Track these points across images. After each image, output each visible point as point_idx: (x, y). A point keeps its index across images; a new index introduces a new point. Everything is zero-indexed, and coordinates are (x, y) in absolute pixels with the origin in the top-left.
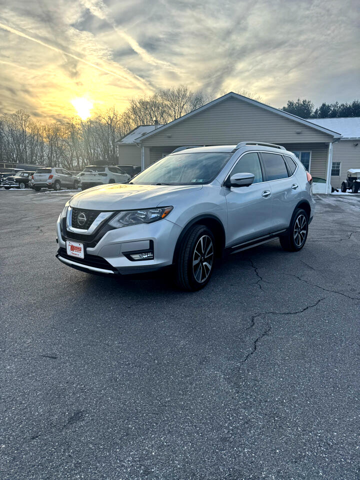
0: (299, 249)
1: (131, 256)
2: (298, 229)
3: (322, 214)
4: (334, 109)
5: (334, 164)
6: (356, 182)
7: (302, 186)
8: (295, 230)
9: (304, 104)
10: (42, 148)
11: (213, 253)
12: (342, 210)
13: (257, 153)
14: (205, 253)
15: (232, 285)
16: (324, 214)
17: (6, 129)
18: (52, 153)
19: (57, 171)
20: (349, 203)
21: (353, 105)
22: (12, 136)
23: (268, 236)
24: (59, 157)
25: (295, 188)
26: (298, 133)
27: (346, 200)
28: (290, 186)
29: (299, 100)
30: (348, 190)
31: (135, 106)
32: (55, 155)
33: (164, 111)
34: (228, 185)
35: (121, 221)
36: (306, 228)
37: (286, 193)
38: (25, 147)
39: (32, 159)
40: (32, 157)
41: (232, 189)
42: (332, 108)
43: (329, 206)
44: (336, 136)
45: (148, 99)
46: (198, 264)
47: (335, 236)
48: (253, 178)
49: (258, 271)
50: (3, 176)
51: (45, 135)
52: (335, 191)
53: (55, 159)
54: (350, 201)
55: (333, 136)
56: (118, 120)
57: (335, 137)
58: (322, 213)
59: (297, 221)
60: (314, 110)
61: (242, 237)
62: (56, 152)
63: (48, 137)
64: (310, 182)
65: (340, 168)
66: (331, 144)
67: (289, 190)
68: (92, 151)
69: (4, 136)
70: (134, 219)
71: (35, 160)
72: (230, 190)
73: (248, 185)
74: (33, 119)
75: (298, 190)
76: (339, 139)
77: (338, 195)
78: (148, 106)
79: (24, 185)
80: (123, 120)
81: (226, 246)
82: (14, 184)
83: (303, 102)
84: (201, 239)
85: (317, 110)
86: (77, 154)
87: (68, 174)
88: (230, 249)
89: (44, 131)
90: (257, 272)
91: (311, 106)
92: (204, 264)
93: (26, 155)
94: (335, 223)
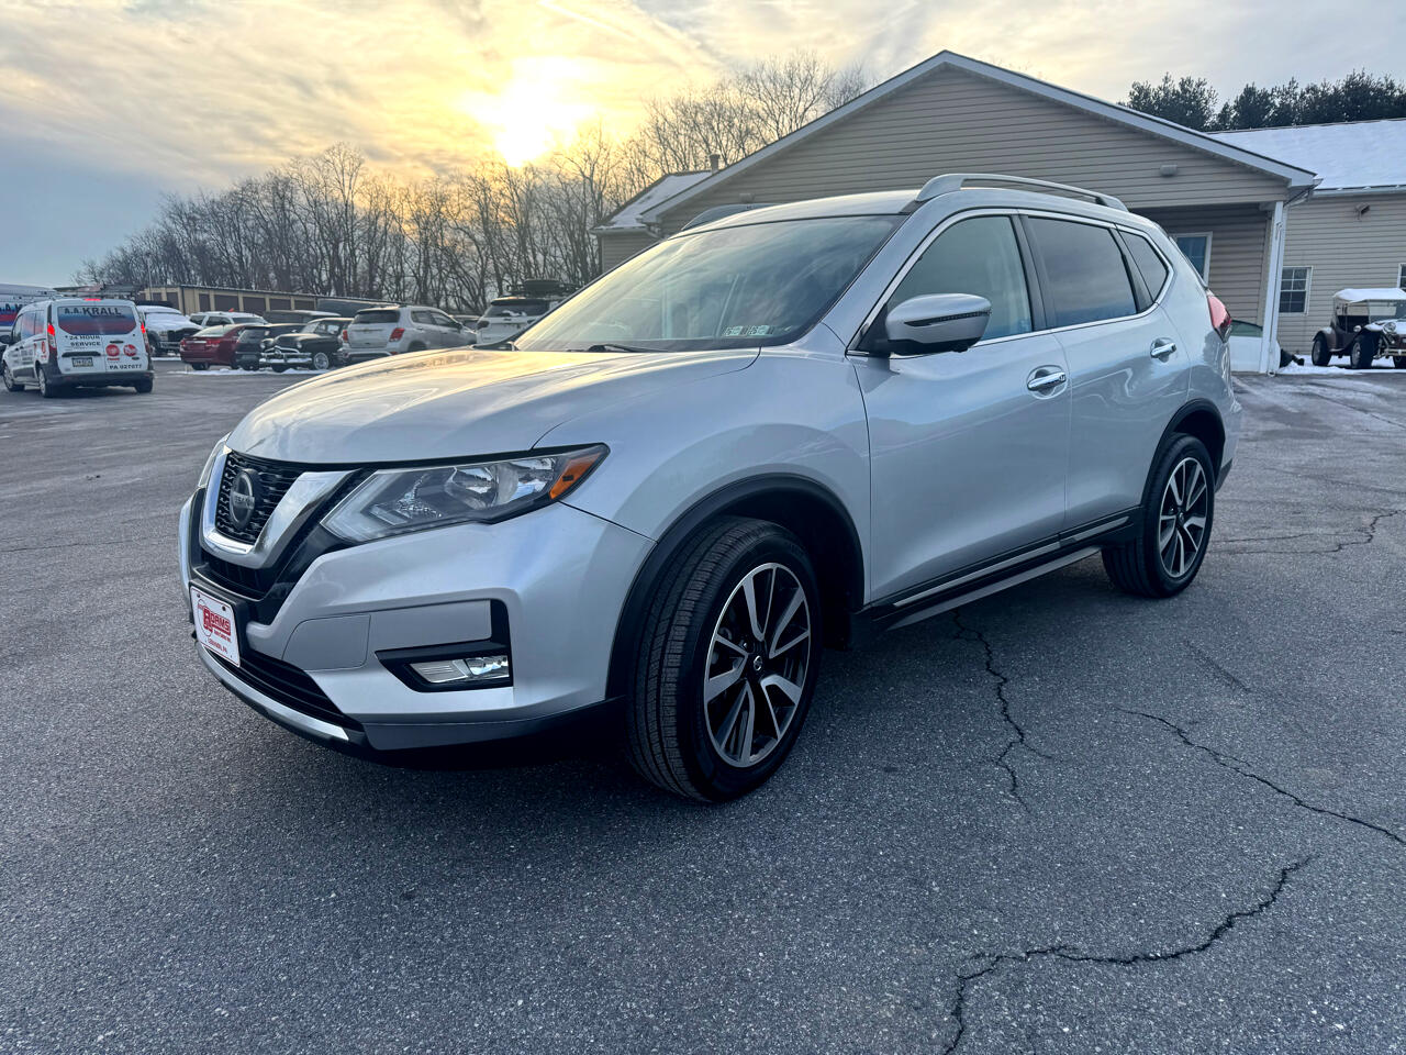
0: (1178, 590)
1: (413, 666)
2: (1175, 512)
3: (1254, 444)
4: (1282, 104)
5: (1286, 273)
6: (1364, 331)
7: (1191, 350)
8: (1162, 518)
9: (1185, 91)
10: (398, 250)
11: (808, 633)
12: (1326, 427)
13: (1009, 216)
14: (769, 637)
15: (888, 770)
16: (1264, 445)
17: (301, 199)
18: (427, 266)
19: (416, 316)
20: (1346, 402)
21: (1347, 86)
22: (318, 217)
23: (1055, 546)
24: (447, 276)
25: (1163, 356)
26: (1168, 175)
27: (1335, 394)
28: (1143, 347)
29: (1166, 80)
30: (1334, 360)
31: (661, 120)
32: (435, 271)
33: (748, 132)
34: (877, 345)
35: (376, 511)
36: (1204, 507)
37: (1129, 372)
38: (353, 252)
39: (371, 284)
40: (372, 279)
41: (897, 362)
42: (1277, 102)
43: (1276, 412)
44: (1298, 181)
45: (698, 98)
46: (735, 689)
47: (1313, 530)
48: (985, 313)
49: (1013, 691)
50: (267, 333)
51: (408, 216)
52: (1292, 363)
53: (436, 283)
54: (1350, 396)
55: (1288, 181)
56: (612, 163)
57: (1294, 184)
58: (1255, 440)
59: (1172, 481)
60: (1218, 110)
61: (943, 558)
62: (438, 262)
63: (417, 219)
64: (1222, 331)
65: (1308, 288)
66: (1279, 207)
67: (1140, 364)
68: (540, 257)
69: (294, 221)
70: (439, 500)
71: (380, 290)
72: (885, 366)
73: (961, 345)
74: (373, 169)
75: (1176, 363)
76: (1310, 188)
77: (1303, 376)
78: (700, 119)
79: (325, 358)
80: (625, 163)
81: (866, 601)
82: (296, 357)
83: (1182, 85)
84: (747, 582)
85: (1226, 106)
86: (496, 267)
87: (451, 324)
88: (886, 611)
89: (405, 204)
90: (1006, 696)
91: (1206, 94)
92: (765, 683)
93: (355, 275)
94: (1307, 477)
